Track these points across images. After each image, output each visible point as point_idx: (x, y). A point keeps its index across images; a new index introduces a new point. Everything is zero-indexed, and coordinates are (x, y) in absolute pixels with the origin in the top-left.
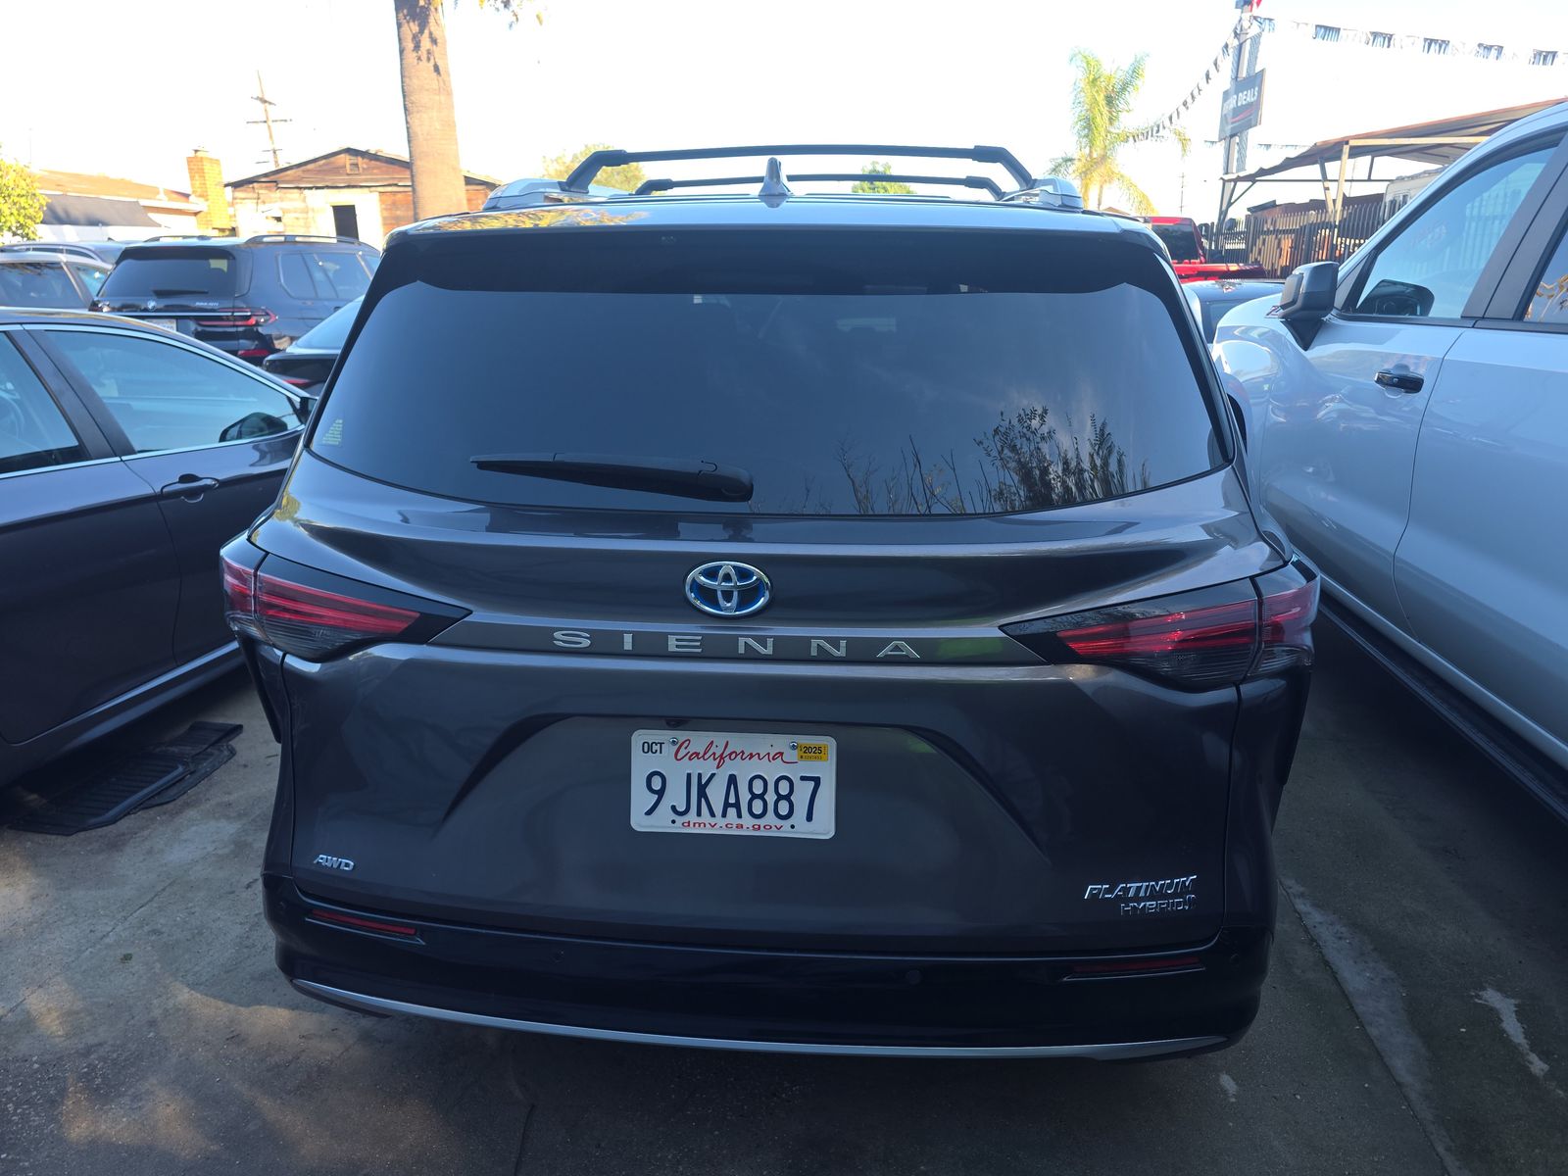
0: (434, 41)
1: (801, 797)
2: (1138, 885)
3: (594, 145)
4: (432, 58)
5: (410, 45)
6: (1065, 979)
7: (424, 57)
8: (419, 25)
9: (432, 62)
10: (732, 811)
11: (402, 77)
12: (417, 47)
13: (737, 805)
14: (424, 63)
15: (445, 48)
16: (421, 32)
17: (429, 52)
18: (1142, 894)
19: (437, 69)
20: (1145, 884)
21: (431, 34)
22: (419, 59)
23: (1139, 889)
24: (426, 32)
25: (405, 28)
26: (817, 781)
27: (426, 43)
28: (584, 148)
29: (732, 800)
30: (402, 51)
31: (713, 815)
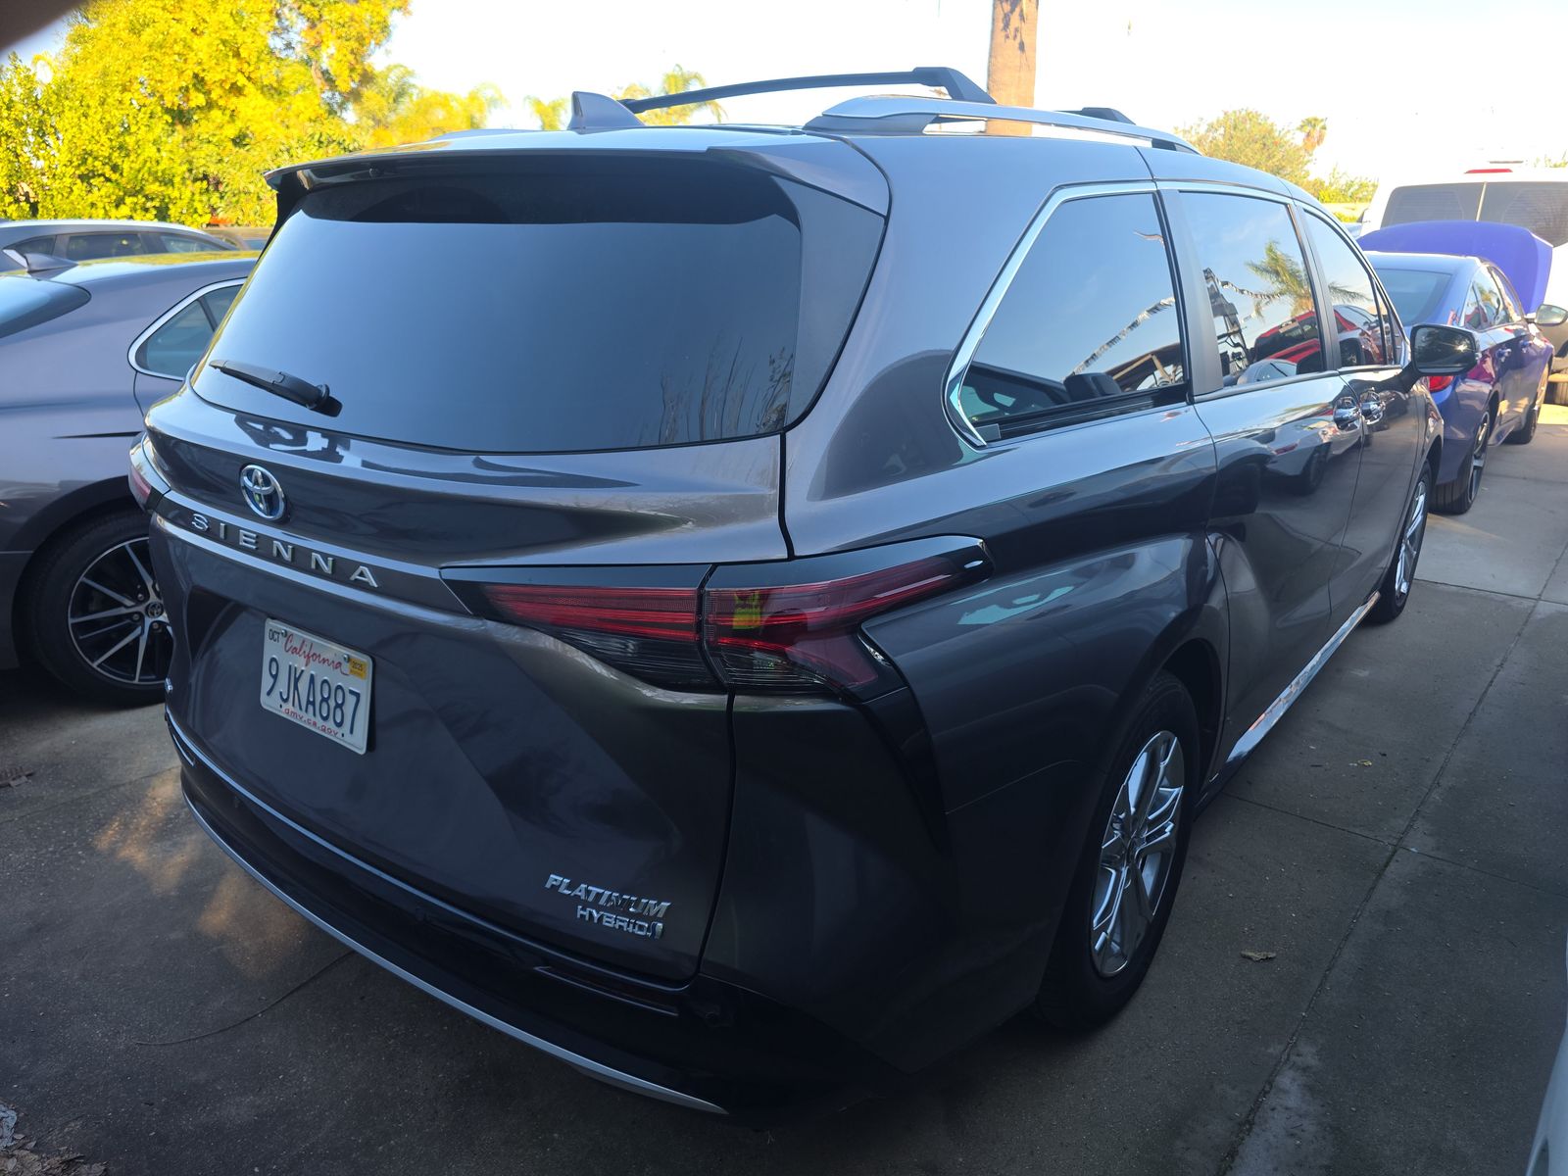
0: (1022, 17)
1: (348, 709)
2: (601, 891)
3: (1235, 112)
4: (1019, 35)
5: (1001, 25)
6: (537, 968)
7: (1011, 35)
8: (1011, 5)
9: (1018, 40)
10: (311, 708)
11: (990, 56)
12: (1006, 26)
13: (313, 703)
14: (1010, 41)
15: (1035, 26)
16: (1012, 11)
17: (1016, 30)
18: (602, 902)
19: (1022, 47)
20: (608, 893)
21: (1022, 11)
22: (1007, 37)
23: (599, 896)
24: (1018, 10)
25: (999, 9)
26: (358, 695)
27: (1015, 21)
28: (1222, 116)
29: (311, 699)
30: (993, 32)
31: (301, 708)
